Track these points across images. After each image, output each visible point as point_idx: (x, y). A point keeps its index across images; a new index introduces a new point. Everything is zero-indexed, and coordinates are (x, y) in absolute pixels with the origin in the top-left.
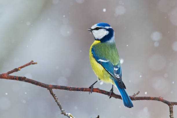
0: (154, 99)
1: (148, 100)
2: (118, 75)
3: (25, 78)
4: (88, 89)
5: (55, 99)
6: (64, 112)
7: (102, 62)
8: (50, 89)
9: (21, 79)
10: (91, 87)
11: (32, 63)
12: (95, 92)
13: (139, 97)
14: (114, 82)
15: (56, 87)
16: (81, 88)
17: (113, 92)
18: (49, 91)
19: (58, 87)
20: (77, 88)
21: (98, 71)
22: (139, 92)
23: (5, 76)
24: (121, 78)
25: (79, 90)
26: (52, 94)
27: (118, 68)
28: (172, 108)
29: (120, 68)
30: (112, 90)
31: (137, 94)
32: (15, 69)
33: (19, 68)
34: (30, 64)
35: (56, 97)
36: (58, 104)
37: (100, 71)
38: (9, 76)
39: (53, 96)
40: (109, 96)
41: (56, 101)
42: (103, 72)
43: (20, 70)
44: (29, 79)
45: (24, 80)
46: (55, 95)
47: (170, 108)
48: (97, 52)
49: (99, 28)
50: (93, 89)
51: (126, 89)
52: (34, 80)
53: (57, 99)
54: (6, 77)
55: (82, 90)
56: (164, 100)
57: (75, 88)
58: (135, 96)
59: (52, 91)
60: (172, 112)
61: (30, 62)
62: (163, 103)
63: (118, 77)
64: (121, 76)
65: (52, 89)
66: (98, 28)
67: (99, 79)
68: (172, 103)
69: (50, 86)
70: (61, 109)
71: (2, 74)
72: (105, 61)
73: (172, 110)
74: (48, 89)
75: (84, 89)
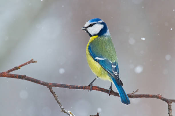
0: (153, 96)
1: (147, 97)
2: (116, 72)
3: (25, 76)
4: (87, 86)
5: (55, 97)
6: (63, 109)
7: (99, 60)
8: (50, 87)
9: (20, 77)
10: (90, 85)
11: (32, 61)
12: (94, 89)
13: (138, 95)
14: (111, 79)
15: (56, 85)
16: (80, 86)
17: (112, 90)
18: (48, 88)
19: (57, 85)
20: (77, 86)
21: (95, 69)
22: (138, 90)
23: (5, 74)
24: (118, 75)
25: (79, 88)
26: (52, 91)
27: (115, 65)
28: (171, 105)
29: (117, 66)
30: (111, 88)
31: (136, 91)
32: (15, 67)
33: (19, 66)
34: (29, 62)
35: (56, 94)
36: (58, 102)
37: (98, 69)
38: (9, 74)
39: (53, 94)
40: (109, 94)
41: (56, 99)
42: (100, 69)
43: (20, 68)
44: (29, 77)
45: (24, 78)
46: (55, 93)
47: (169, 106)
48: (94, 49)
49: (93, 24)
50: (93, 86)
51: (123, 86)
52: (33, 79)
53: (57, 96)
54: (7, 75)
55: (82, 88)
56: (163, 98)
57: (75, 86)
58: (134, 94)
59: (52, 89)
60: (171, 109)
61: (30, 60)
62: (162, 100)
63: (116, 74)
64: (118, 73)
65: (51, 87)
66: (91, 24)
67: (98, 77)
68: (170, 100)
69: (50, 85)
70: (61, 107)
71: (3, 72)
72: (102, 59)
73: (171, 107)
74: (48, 87)
75: (84, 87)
